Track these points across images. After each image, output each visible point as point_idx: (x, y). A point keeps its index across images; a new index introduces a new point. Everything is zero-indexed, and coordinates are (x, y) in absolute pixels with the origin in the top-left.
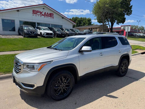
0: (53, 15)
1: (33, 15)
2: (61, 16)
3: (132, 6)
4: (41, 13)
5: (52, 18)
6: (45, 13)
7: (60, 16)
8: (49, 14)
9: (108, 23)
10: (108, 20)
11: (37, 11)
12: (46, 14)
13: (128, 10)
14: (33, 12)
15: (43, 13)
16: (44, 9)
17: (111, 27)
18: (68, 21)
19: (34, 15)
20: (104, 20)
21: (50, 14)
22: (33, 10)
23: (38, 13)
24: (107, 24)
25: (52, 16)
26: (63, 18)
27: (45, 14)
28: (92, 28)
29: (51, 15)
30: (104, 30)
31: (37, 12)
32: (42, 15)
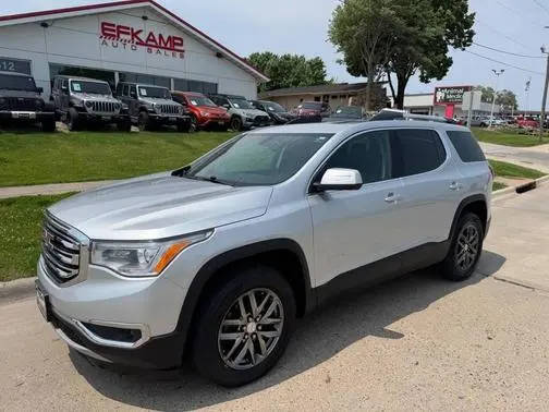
0: (181, 45)
1: (104, 43)
2: (214, 50)
3: (472, 16)
4: (134, 35)
5: (178, 54)
6: (151, 34)
7: (209, 47)
8: (166, 39)
9: (386, 79)
10: (386, 66)
11: (119, 27)
12: (154, 40)
13: (461, 30)
14: (103, 29)
15: (143, 37)
16: (145, 18)
17: (396, 94)
18: (240, 66)
19: (107, 41)
20: (374, 64)
21: (169, 38)
22: (103, 24)
23: (122, 36)
24: (383, 82)
25: (177, 47)
26: (219, 55)
27: (148, 39)
28: (328, 96)
29: (173, 45)
30: (372, 104)
31: (121, 30)
32: (141, 43)
